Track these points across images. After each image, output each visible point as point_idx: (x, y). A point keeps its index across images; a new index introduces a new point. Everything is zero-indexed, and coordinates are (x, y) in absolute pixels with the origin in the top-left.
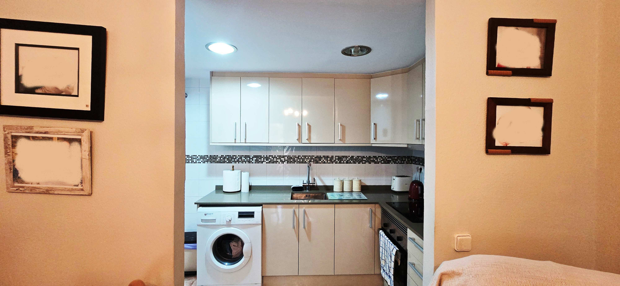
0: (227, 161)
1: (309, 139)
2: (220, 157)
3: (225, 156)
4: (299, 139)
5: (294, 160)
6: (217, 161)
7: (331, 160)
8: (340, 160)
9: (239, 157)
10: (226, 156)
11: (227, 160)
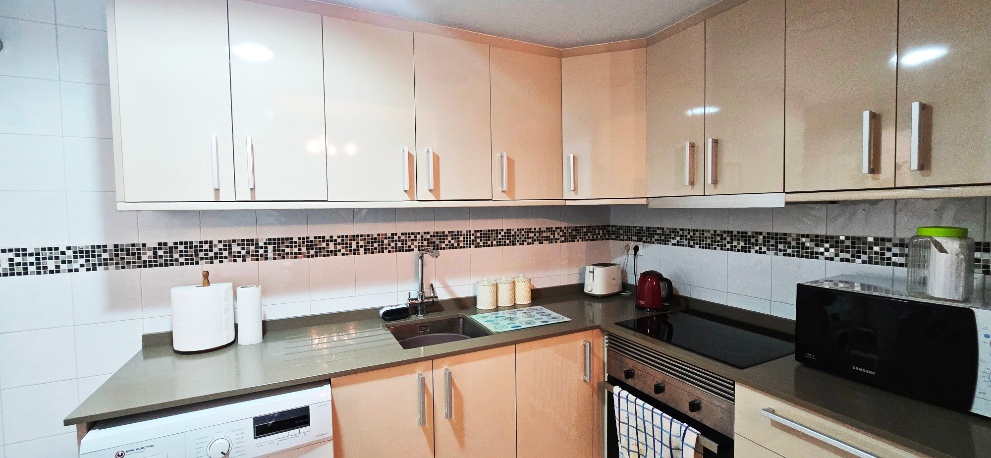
0: (182, 260)
1: (435, 190)
2: (155, 249)
3: (170, 244)
4: (411, 190)
5: (381, 244)
6: (144, 262)
7: (467, 240)
8: (486, 238)
9: (221, 246)
10: (175, 243)
11: (181, 256)
